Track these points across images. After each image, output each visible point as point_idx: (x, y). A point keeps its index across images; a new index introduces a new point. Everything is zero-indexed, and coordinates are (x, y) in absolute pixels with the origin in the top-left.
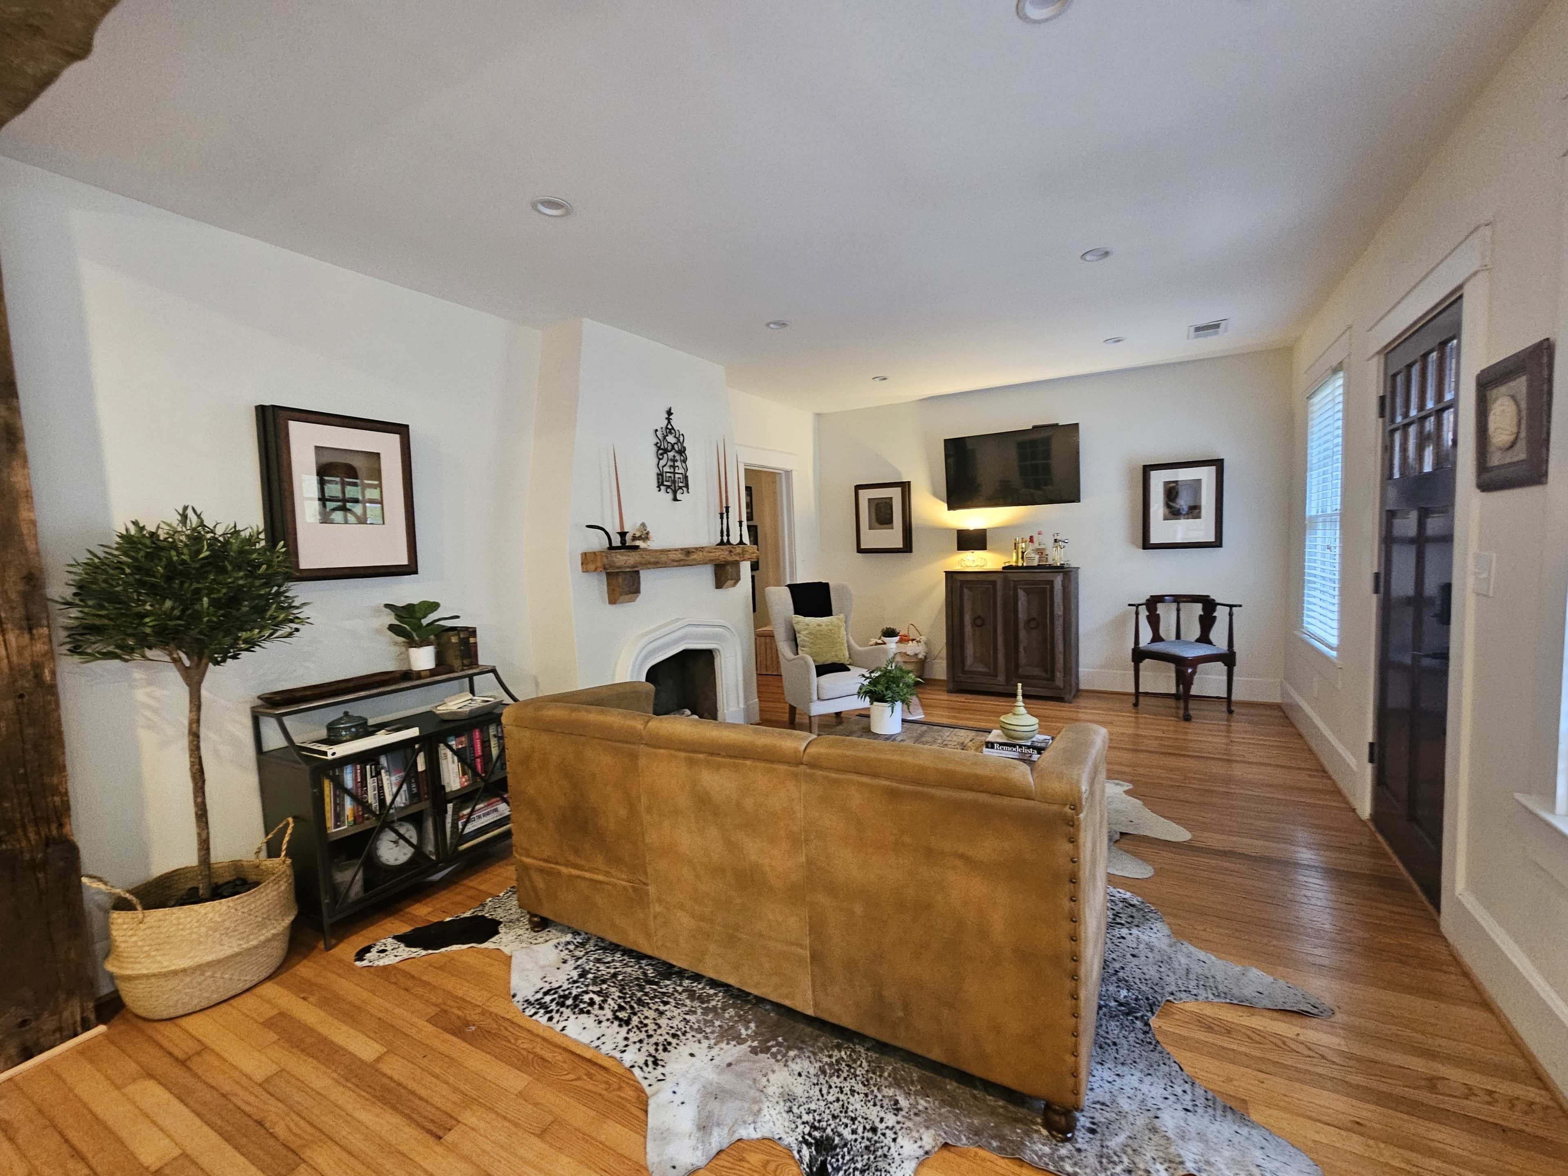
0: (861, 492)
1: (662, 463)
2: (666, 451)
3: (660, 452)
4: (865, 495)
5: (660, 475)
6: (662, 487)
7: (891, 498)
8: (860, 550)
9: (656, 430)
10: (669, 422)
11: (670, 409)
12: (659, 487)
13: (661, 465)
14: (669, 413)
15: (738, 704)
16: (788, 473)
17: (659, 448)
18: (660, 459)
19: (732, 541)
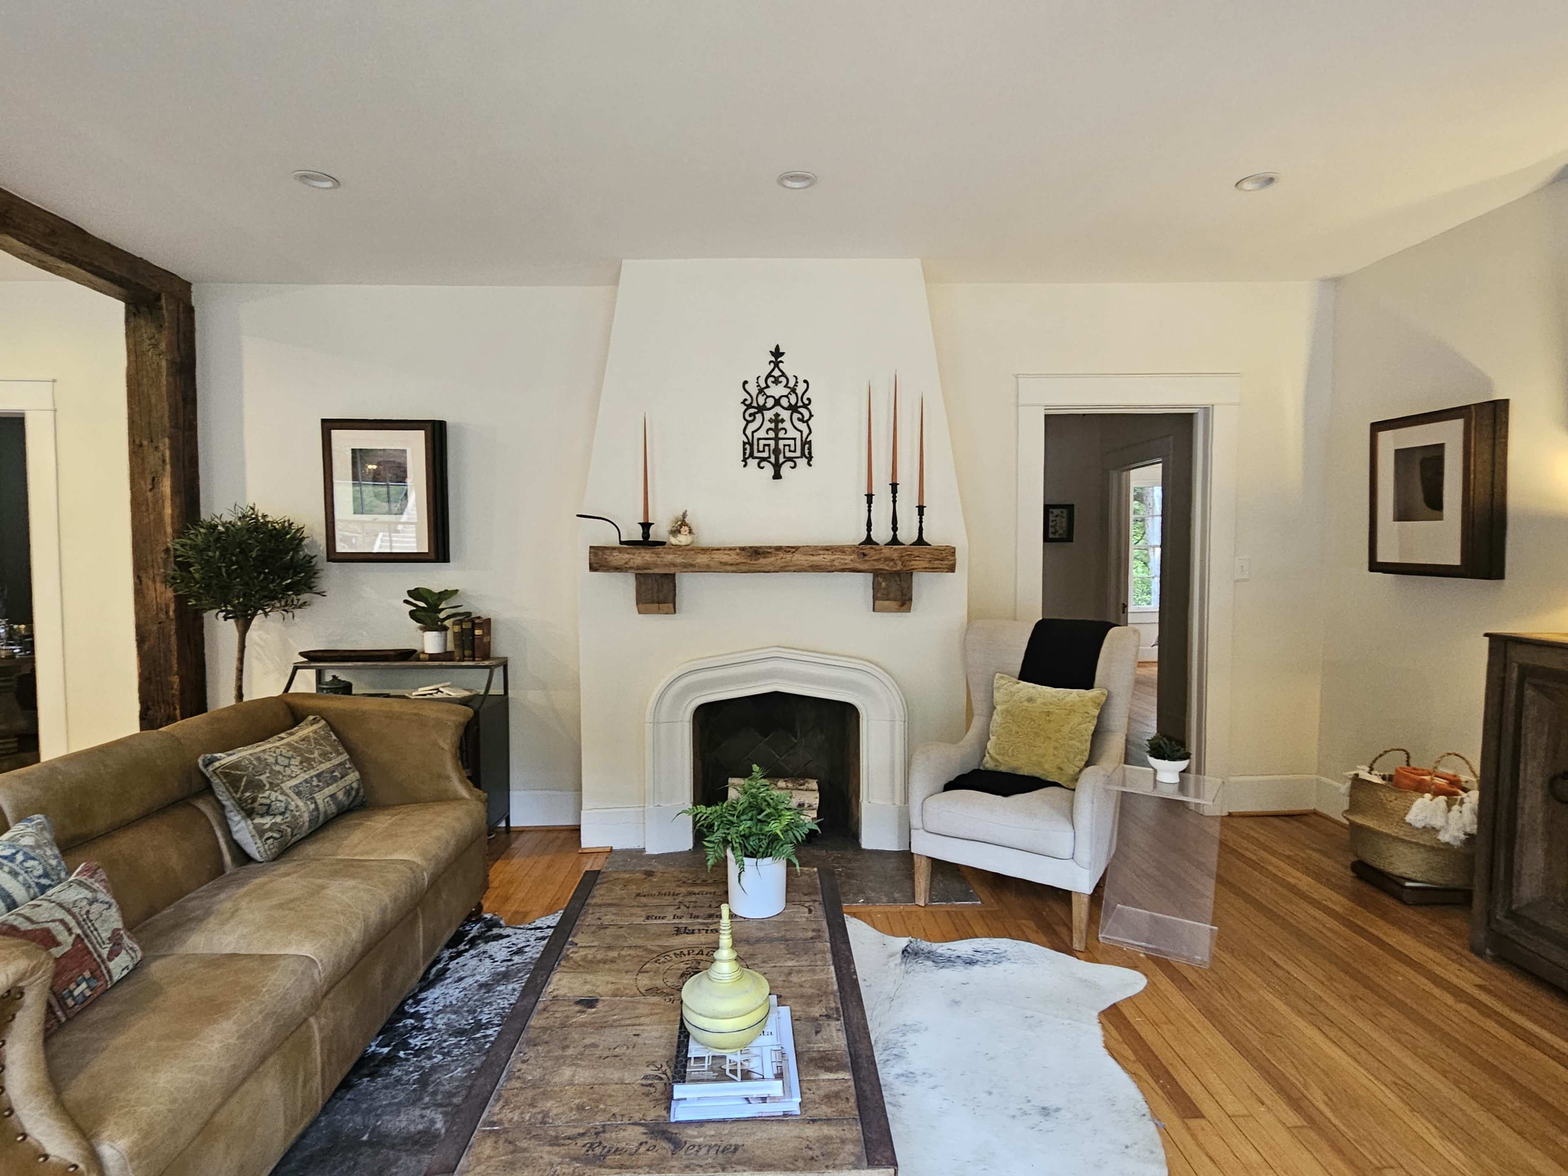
0: (1382, 436)
1: (752, 427)
2: (761, 409)
3: (752, 411)
4: (1389, 442)
5: (749, 444)
6: (750, 461)
7: (1441, 446)
8: (1375, 566)
9: (746, 382)
10: (776, 364)
11: (777, 348)
12: (745, 460)
13: (749, 432)
14: (777, 353)
15: (893, 799)
16: (1207, 410)
17: (749, 406)
18: (748, 422)
19: (902, 536)
